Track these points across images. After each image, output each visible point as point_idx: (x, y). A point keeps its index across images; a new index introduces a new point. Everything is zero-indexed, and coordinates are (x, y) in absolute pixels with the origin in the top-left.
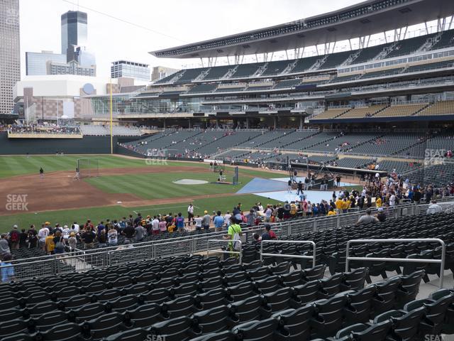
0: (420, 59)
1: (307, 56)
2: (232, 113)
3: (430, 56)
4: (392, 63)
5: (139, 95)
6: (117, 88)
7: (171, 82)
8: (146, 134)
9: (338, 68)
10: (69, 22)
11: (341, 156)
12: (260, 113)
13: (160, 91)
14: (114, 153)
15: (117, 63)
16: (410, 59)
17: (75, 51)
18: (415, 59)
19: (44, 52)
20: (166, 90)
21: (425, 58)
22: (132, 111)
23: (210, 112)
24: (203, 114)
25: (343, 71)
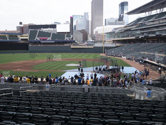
2: (150, 36)
5: (119, 31)
8: (118, 46)
10: (121, 6)
12: (162, 35)
13: (126, 28)
14: (104, 53)
17: (122, 16)
19: (111, 18)
22: (118, 37)
23: (142, 36)
24: (139, 37)
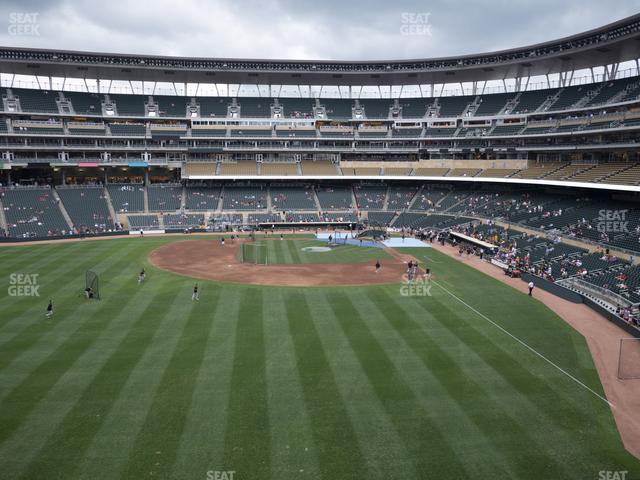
9: (189, 118)
16: (272, 123)
18: (278, 123)
25: (198, 123)
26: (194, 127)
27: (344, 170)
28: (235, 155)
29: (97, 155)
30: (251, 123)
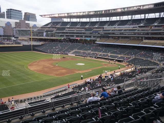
0: (127, 27)
1: (93, 21)
2: (71, 38)
3: (130, 27)
4: (120, 28)
6: (19, 24)
7: (49, 26)
9: (104, 27)
11: (109, 54)
13: (45, 29)
14: (33, 50)
15: (8, 10)
16: (125, 27)
18: (126, 27)
20: (47, 29)
21: (129, 27)
23: (64, 37)
25: (105, 28)
26: (105, 29)
27: (146, 43)
28: (112, 37)
29: (82, 36)
30: (118, 28)
